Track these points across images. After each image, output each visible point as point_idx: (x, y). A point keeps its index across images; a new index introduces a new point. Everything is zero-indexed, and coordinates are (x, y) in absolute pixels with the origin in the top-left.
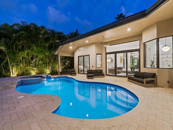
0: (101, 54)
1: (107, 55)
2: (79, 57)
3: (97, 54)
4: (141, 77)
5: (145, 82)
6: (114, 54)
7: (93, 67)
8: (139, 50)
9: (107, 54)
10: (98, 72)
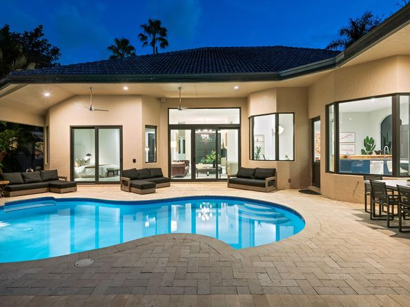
0: (156, 127)
1: (172, 131)
2: (72, 128)
3: (147, 127)
4: (252, 177)
5: (267, 184)
6: (190, 131)
7: (134, 161)
8: (238, 127)
9: (171, 127)
10: (152, 175)
